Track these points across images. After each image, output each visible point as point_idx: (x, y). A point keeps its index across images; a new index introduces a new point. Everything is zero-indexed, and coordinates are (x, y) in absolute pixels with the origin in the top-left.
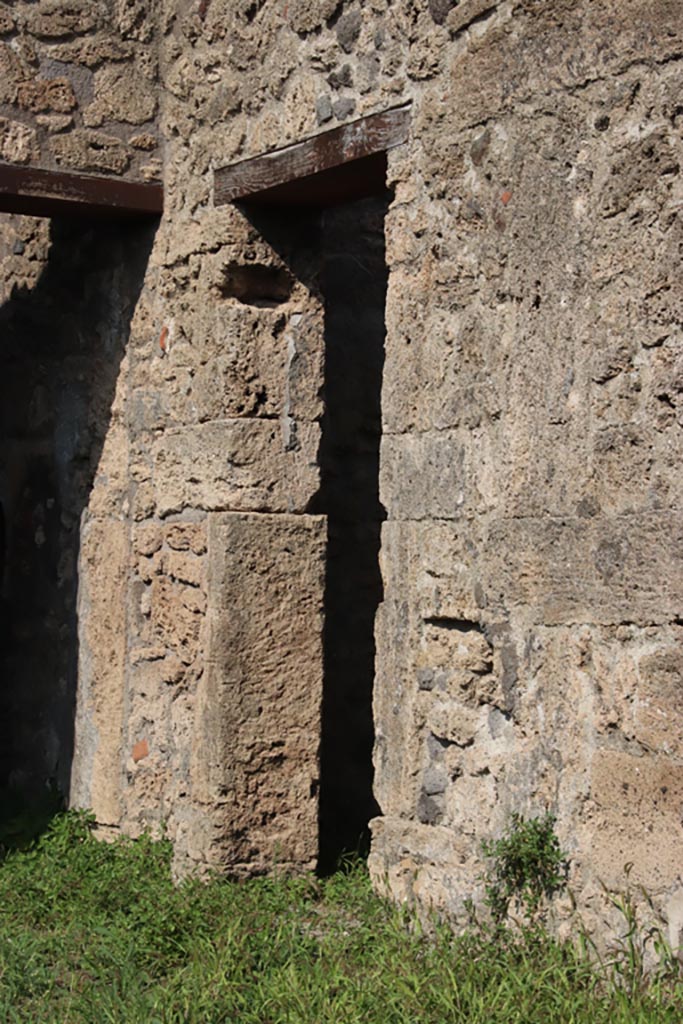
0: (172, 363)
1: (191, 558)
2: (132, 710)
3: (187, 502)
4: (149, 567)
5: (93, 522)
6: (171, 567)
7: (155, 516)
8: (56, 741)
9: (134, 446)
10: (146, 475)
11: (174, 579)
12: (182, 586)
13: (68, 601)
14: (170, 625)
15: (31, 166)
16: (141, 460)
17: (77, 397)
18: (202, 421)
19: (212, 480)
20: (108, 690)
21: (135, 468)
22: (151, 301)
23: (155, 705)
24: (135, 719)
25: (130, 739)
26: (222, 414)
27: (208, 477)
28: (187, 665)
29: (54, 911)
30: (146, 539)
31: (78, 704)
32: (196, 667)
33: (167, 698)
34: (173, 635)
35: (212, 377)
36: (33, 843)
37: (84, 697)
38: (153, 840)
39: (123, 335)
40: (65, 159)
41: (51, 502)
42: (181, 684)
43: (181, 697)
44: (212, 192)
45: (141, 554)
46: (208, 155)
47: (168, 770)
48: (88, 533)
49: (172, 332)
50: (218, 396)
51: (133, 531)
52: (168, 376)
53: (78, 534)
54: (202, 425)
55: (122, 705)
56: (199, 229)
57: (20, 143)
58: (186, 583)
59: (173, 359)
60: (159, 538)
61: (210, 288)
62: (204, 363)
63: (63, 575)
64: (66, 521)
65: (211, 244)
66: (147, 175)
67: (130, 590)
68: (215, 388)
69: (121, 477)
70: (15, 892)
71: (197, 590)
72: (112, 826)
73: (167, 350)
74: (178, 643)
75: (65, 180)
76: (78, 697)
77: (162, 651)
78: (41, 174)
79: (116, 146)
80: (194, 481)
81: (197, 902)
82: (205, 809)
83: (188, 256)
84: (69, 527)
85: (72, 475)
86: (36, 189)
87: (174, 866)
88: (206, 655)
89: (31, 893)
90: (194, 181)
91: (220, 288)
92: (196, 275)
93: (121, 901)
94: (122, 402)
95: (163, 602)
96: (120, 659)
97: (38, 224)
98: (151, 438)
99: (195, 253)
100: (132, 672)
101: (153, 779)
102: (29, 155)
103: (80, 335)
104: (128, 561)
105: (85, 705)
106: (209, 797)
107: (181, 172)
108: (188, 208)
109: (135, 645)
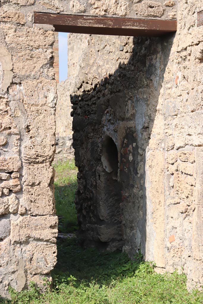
0: (180, 90)
1: (188, 164)
2: (168, 223)
3: (187, 143)
4: (173, 168)
5: (151, 152)
6: (181, 169)
7: (174, 149)
8: (139, 235)
9: (166, 122)
10: (170, 133)
11: (182, 173)
12: (186, 175)
13: (142, 182)
14: (182, 190)
15: (127, 17)
16: (169, 128)
17: (144, 104)
18: (192, 112)
19: (197, 134)
20: (158, 216)
21: (166, 131)
22: (172, 66)
23: (177, 221)
24: (169, 227)
25: (168, 235)
26: (200, 109)
27: (195, 133)
28: (189, 206)
29: (143, 300)
30: (171, 158)
31: (147, 221)
32: (192, 207)
33: (181, 219)
34: (183, 194)
35: (196, 94)
36: (133, 273)
37: (149, 218)
38: (179, 273)
39: (161, 80)
40: (139, 13)
41: (134, 144)
42: (187, 213)
43: (187, 218)
44: (196, 21)
45: (169, 164)
46: (195, 6)
47: (183, 246)
48: (149, 155)
49: (180, 77)
50: (199, 101)
51: (166, 155)
52: (179, 95)
53: (145, 156)
54: (192, 113)
55: (164, 221)
56: (191, 36)
57: (123, 8)
58: (187, 174)
59: (181, 88)
60: (176, 157)
61: (195, 59)
62: (193, 89)
63: (140, 172)
64: (140, 151)
65: (196, 42)
66: (171, 16)
67: (165, 177)
68: (197, 98)
69: (161, 134)
70: (127, 292)
71: (192, 177)
72: (163, 268)
73: (178, 85)
74: (185, 198)
75: (139, 21)
76: (147, 218)
77: (179, 201)
78: (130, 20)
79: (159, 6)
80: (189, 135)
81: (198, 299)
82: (199, 262)
83: (187, 47)
84: (142, 153)
85: (142, 134)
86: (128, 26)
87: (188, 284)
88: (196, 202)
89: (134, 293)
90: (189, 17)
91: (200, 59)
92: (190, 55)
93: (168, 297)
94: (161, 105)
95: (178, 182)
96: (162, 204)
97: (128, 39)
98: (172, 119)
99: (189, 46)
100: (168, 209)
101: (177, 250)
102: (126, 13)
103: (144, 80)
104: (165, 166)
105: (150, 221)
106: (200, 257)
107: (184, 14)
108: (187, 28)
109: (168, 198)
